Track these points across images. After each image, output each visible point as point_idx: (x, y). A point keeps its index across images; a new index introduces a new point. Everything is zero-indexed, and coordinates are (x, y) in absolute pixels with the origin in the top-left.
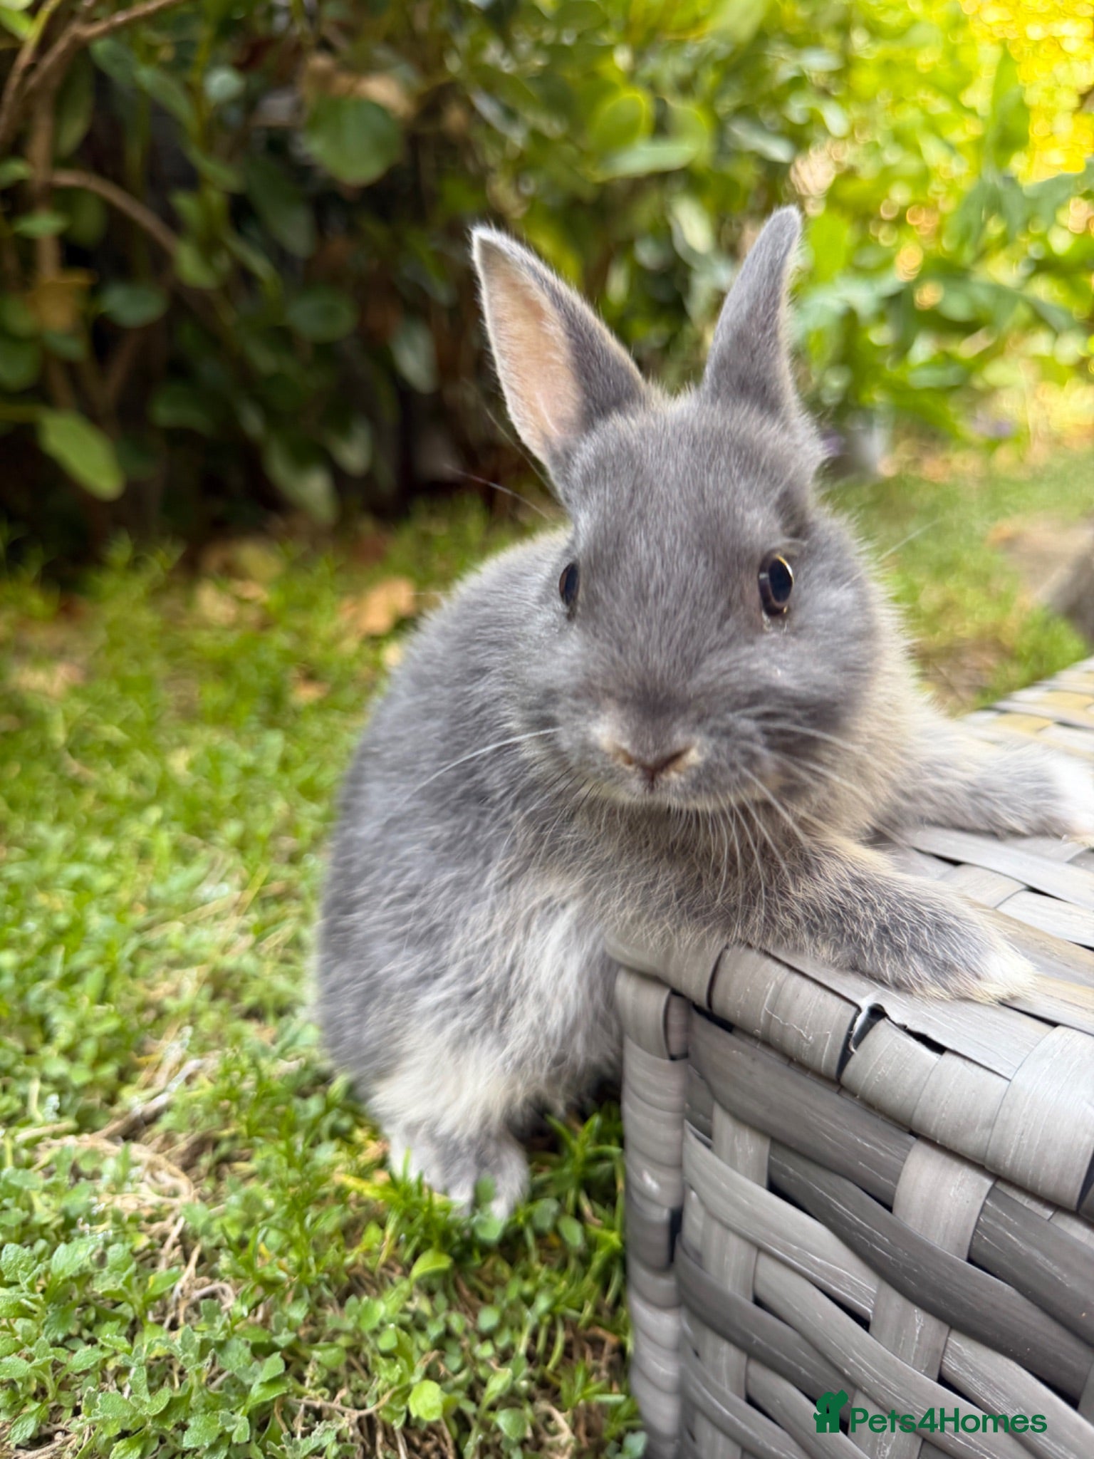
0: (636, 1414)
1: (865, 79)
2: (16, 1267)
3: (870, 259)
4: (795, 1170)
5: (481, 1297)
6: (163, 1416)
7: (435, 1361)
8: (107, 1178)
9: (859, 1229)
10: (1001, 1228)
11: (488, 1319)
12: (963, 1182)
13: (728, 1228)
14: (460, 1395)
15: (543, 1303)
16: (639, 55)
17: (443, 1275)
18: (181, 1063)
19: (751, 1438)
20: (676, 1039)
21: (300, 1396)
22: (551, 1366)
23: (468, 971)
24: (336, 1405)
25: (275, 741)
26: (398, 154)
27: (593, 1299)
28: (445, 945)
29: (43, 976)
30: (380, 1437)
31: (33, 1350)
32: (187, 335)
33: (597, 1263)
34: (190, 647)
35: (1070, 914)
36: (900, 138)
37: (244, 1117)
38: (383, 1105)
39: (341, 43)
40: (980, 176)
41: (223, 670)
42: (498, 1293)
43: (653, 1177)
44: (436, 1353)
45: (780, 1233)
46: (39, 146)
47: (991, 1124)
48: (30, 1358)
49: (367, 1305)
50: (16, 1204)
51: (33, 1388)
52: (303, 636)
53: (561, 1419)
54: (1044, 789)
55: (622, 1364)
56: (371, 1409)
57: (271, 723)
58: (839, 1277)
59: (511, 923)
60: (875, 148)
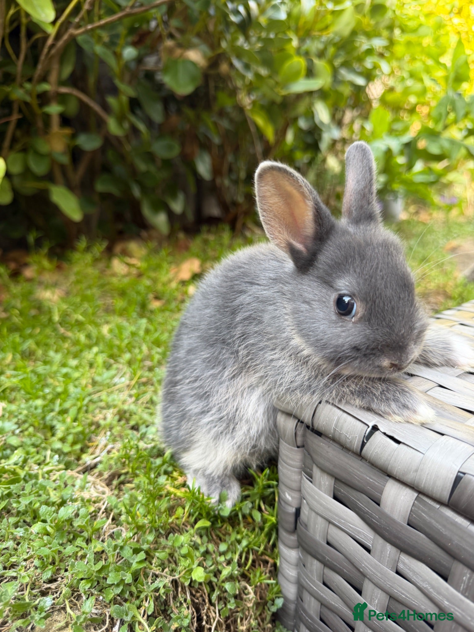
0: (280, 592)
1: (399, 49)
2: (46, 514)
3: (398, 126)
4: (344, 491)
5: (221, 540)
6: (100, 571)
7: (202, 561)
8: (77, 486)
9: (367, 513)
10: (420, 512)
11: (223, 547)
12: (406, 494)
13: (317, 514)
14: (212, 575)
15: (244, 543)
16: (302, 40)
17: (206, 528)
18: (106, 446)
19: (325, 599)
20: (299, 439)
21: (151, 569)
22: (247, 568)
23: (220, 409)
24: (164, 574)
25: (143, 322)
26: (200, 82)
27: (264, 543)
28: (211, 400)
29: (52, 410)
30: (180, 589)
31: (51, 546)
32: (110, 155)
33: (266, 529)
34: (109, 284)
35: (455, 395)
36: (412, 75)
37: (131, 465)
38: (186, 462)
39: (177, 35)
40: (447, 93)
41: (123, 293)
42: (227, 538)
43: (289, 495)
44: (202, 558)
45: (337, 515)
46: (53, 77)
47: (416, 471)
48: (50, 548)
49: (177, 537)
50: (44, 493)
51: (50, 560)
52: (155, 281)
53: (250, 589)
54: (447, 348)
55: (275, 571)
56: (177, 577)
57: (141, 316)
58: (359, 532)
59: (236, 393)
60: (403, 79)
